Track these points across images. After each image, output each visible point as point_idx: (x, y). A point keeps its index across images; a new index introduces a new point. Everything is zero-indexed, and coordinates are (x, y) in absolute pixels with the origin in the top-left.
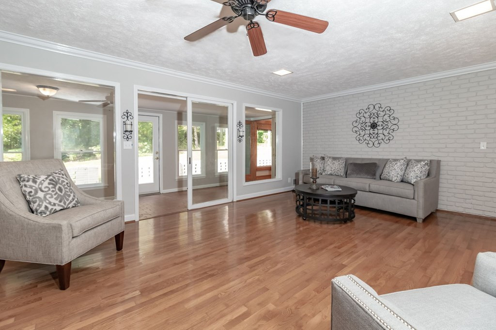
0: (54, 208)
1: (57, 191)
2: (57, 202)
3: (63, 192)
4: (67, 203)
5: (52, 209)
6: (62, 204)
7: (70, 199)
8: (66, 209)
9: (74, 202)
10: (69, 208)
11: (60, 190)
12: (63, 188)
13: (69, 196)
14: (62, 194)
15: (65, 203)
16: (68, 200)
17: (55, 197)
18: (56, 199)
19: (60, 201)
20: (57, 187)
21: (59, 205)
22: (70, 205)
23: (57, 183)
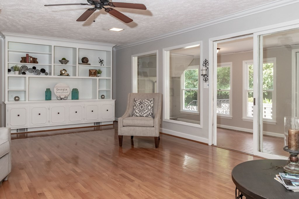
0: (137, 114)
1: (140, 107)
2: (138, 112)
3: (142, 108)
4: (143, 114)
5: (136, 114)
6: (140, 113)
7: (145, 112)
8: (142, 116)
9: (146, 114)
10: (144, 116)
11: (142, 107)
12: (143, 106)
13: (145, 111)
14: (142, 109)
15: (141, 113)
16: (143, 112)
17: (138, 109)
18: (138, 111)
19: (139, 112)
20: (141, 106)
21: (138, 114)
22: (144, 115)
23: (142, 103)
